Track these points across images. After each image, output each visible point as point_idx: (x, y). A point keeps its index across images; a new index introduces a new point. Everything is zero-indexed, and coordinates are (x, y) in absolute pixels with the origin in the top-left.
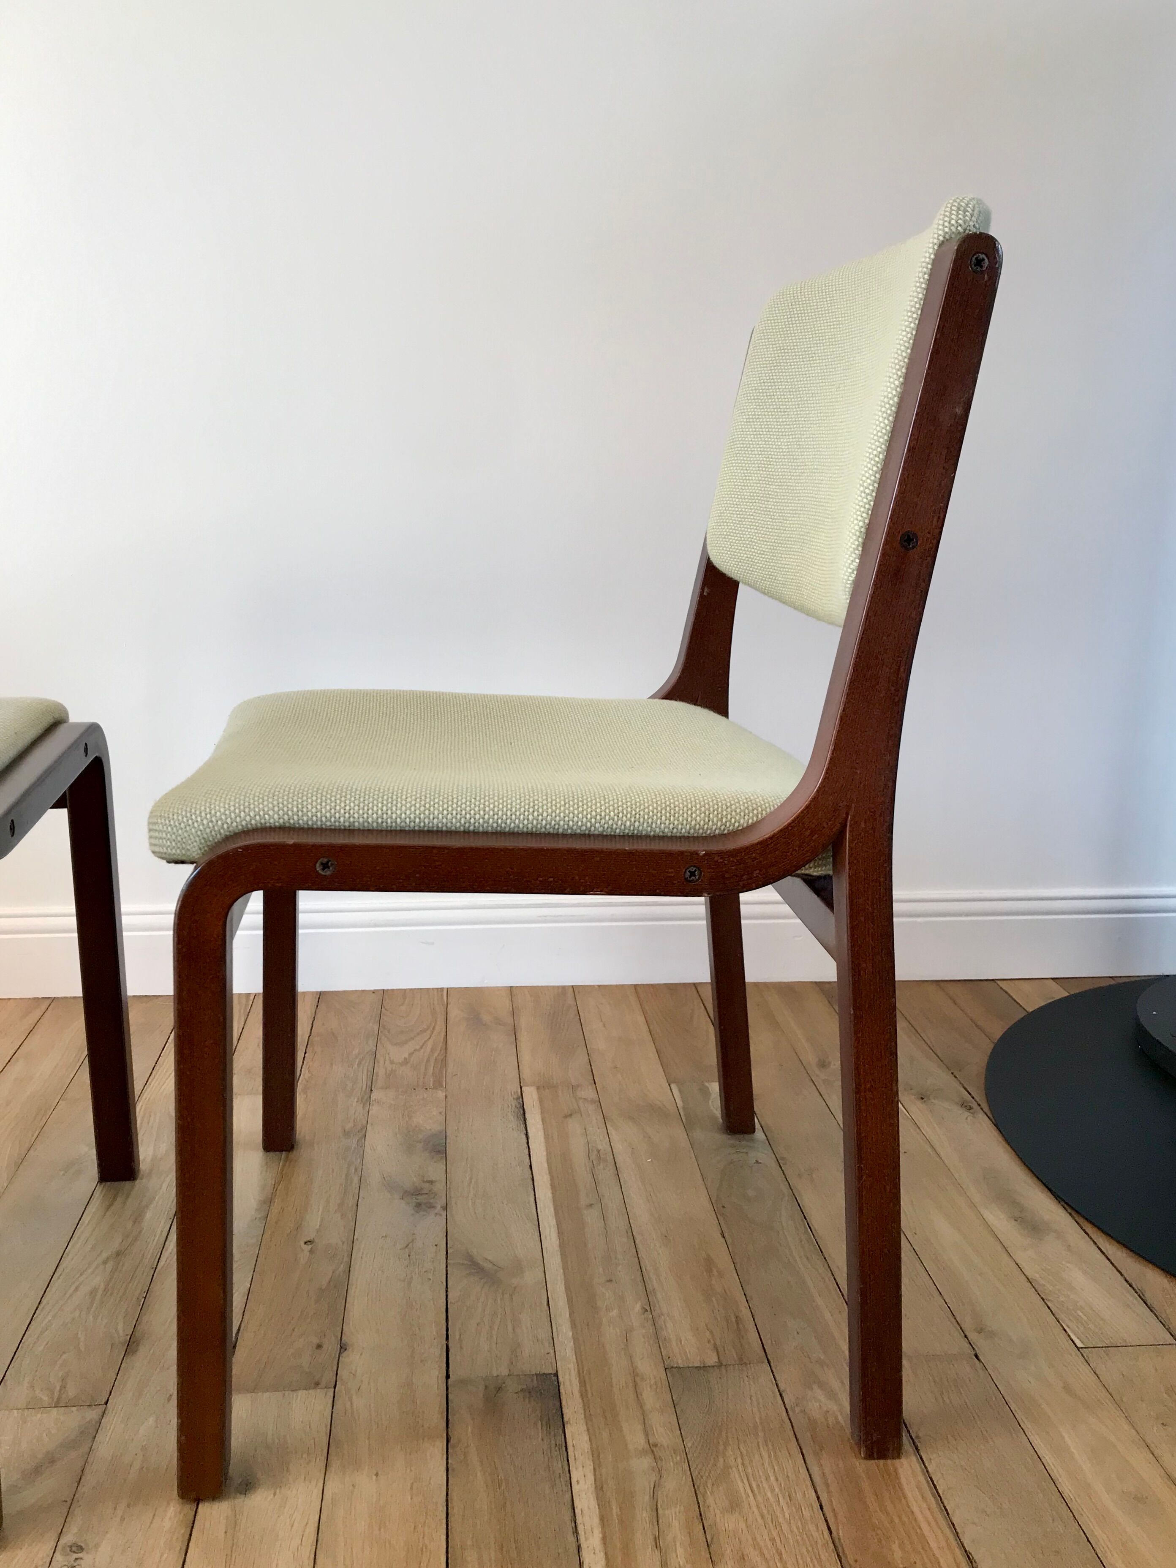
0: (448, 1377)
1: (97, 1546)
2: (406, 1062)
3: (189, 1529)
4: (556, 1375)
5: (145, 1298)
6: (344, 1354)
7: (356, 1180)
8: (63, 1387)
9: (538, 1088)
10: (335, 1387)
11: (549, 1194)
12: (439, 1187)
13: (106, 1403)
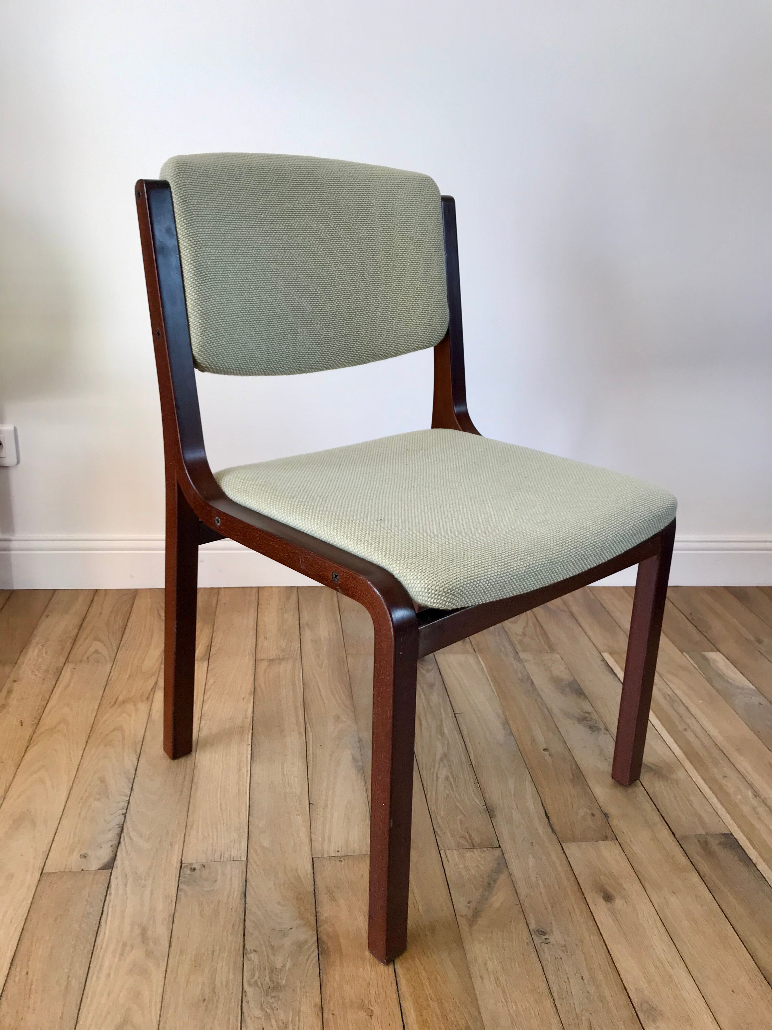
0: (674, 834)
1: (551, 931)
2: (524, 634)
3: (594, 921)
4: (731, 834)
5: (478, 783)
6: (609, 819)
7: (546, 710)
8: (470, 836)
9: (610, 653)
10: (617, 839)
11: (659, 722)
12: (595, 716)
13: (500, 846)
